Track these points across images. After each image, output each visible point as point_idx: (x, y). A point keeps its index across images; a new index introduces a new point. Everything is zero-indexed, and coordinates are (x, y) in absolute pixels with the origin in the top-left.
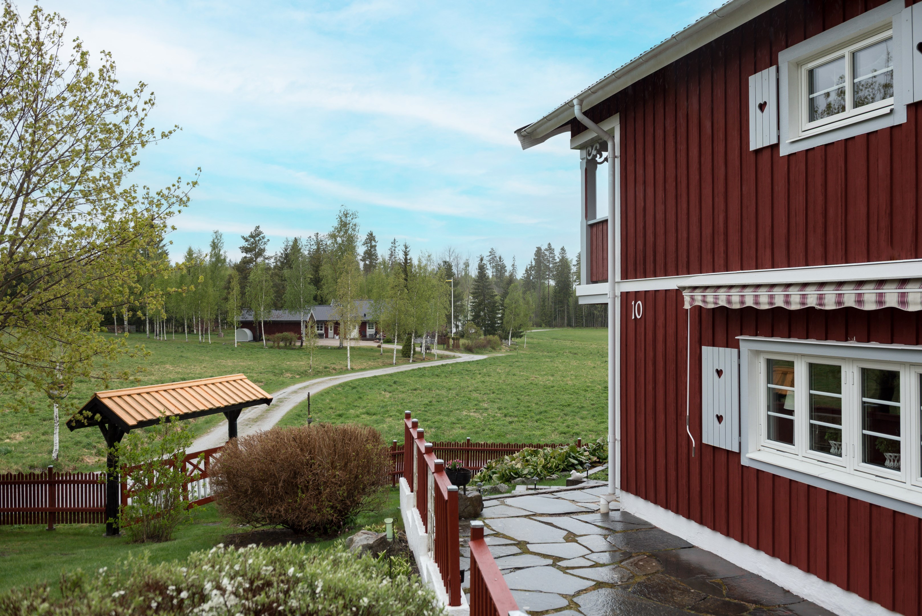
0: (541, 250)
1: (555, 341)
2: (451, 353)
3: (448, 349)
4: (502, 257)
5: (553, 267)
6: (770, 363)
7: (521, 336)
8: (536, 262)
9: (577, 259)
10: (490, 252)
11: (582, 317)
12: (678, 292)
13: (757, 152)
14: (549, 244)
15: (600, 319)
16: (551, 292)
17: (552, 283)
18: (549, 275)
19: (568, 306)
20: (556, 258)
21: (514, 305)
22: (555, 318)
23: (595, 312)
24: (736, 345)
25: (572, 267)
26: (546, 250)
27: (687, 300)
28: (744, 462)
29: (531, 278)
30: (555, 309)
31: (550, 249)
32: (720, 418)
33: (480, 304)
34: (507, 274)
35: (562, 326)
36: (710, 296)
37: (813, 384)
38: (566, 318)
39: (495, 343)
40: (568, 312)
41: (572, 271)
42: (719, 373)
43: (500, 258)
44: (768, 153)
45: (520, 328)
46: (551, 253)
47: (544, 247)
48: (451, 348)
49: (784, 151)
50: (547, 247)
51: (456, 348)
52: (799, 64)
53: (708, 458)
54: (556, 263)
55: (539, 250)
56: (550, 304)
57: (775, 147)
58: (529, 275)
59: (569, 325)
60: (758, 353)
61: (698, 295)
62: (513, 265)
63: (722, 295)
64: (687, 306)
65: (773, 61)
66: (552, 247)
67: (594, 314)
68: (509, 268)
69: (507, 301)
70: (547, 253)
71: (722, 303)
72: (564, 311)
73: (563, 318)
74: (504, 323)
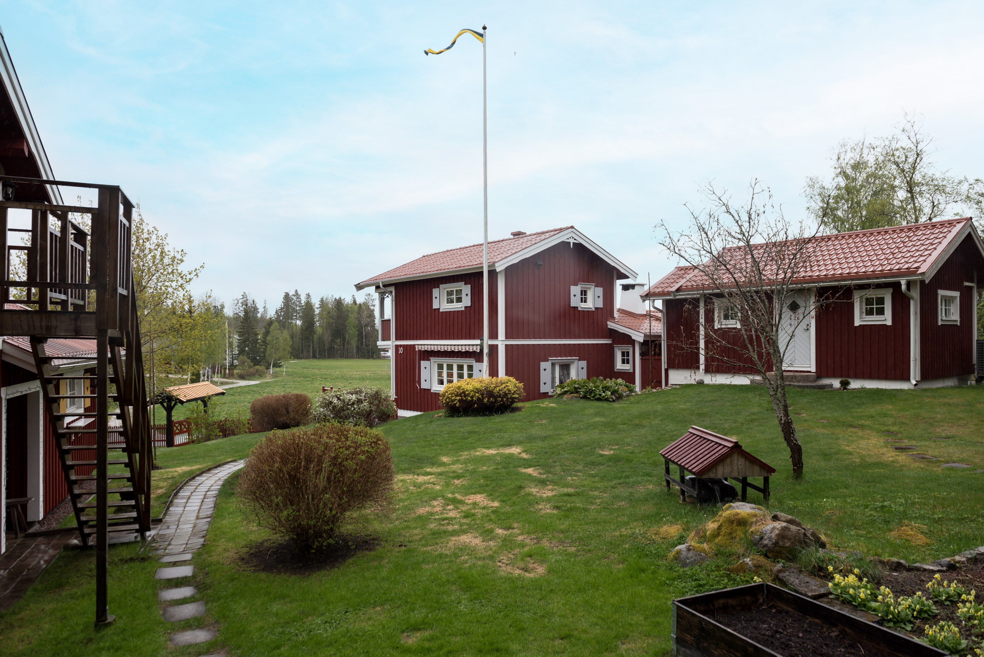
0: (289, 295)
1: (306, 370)
2: (230, 381)
3: (224, 376)
4: (255, 300)
5: (300, 310)
6: (438, 364)
7: (280, 366)
8: (284, 305)
9: (319, 303)
10: (243, 295)
11: (325, 350)
12: (414, 345)
13: (435, 309)
14: (296, 291)
15: (340, 352)
16: (298, 330)
17: (299, 323)
18: (296, 316)
19: (313, 341)
20: (302, 302)
21: (275, 342)
22: (302, 352)
23: (336, 346)
24: (430, 360)
25: (316, 310)
26: (294, 295)
27: (417, 348)
28: (432, 391)
29: (281, 318)
30: (302, 344)
31: (297, 295)
32: (426, 381)
33: (245, 341)
34: (259, 315)
35: (308, 358)
36: (423, 347)
37: (448, 369)
38: (311, 351)
39: (262, 372)
40: (313, 347)
41: (316, 313)
42: (425, 368)
43: (253, 301)
44: (437, 310)
45: (279, 360)
46: (298, 298)
47: (291, 293)
48: (227, 376)
49: (441, 311)
50: (294, 293)
51: (231, 376)
52: (445, 289)
53: (423, 392)
54: (302, 306)
55: (287, 296)
56: (298, 340)
57: (439, 309)
58: (279, 316)
59: (314, 357)
60: (435, 362)
61: (420, 347)
62: (264, 307)
63: (426, 347)
64: (417, 350)
65: (438, 287)
66: (299, 293)
67: (334, 348)
68: (261, 310)
69: (269, 338)
70: (295, 298)
71: (426, 349)
72: (309, 346)
73: (308, 352)
74: (267, 355)
